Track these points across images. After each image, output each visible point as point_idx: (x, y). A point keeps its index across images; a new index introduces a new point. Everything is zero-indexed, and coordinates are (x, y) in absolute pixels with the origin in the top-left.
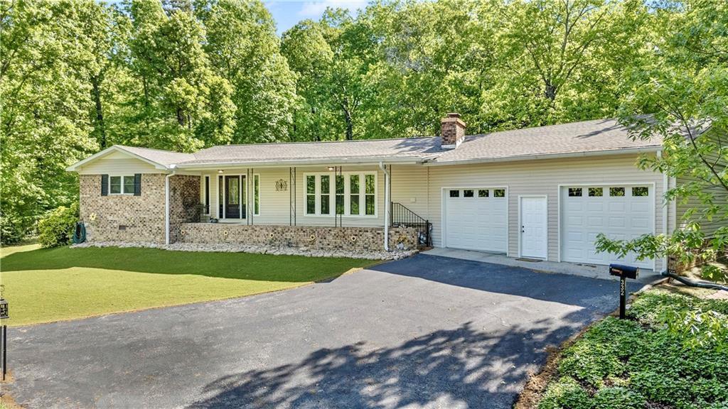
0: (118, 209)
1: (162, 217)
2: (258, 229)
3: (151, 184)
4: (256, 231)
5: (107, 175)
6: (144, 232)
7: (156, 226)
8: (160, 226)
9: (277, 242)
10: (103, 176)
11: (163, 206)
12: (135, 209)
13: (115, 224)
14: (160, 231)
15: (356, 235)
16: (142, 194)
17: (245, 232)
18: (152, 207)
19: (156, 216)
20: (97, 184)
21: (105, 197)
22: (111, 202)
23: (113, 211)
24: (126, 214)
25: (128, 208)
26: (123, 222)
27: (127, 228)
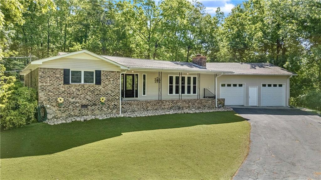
0: (80, 93)
1: (117, 98)
2: (164, 102)
3: (109, 77)
4: (163, 103)
5: (69, 70)
6: (103, 108)
7: (113, 103)
8: (116, 103)
9: (174, 108)
10: (65, 70)
11: (118, 91)
12: (96, 93)
13: (77, 105)
14: (116, 107)
15: (206, 102)
16: (102, 84)
17: (158, 104)
18: (110, 92)
19: (113, 98)
20: (58, 76)
21: (67, 86)
22: (73, 89)
23: (75, 95)
24: (88, 97)
25: (89, 93)
26: (84, 102)
27: (89, 107)
